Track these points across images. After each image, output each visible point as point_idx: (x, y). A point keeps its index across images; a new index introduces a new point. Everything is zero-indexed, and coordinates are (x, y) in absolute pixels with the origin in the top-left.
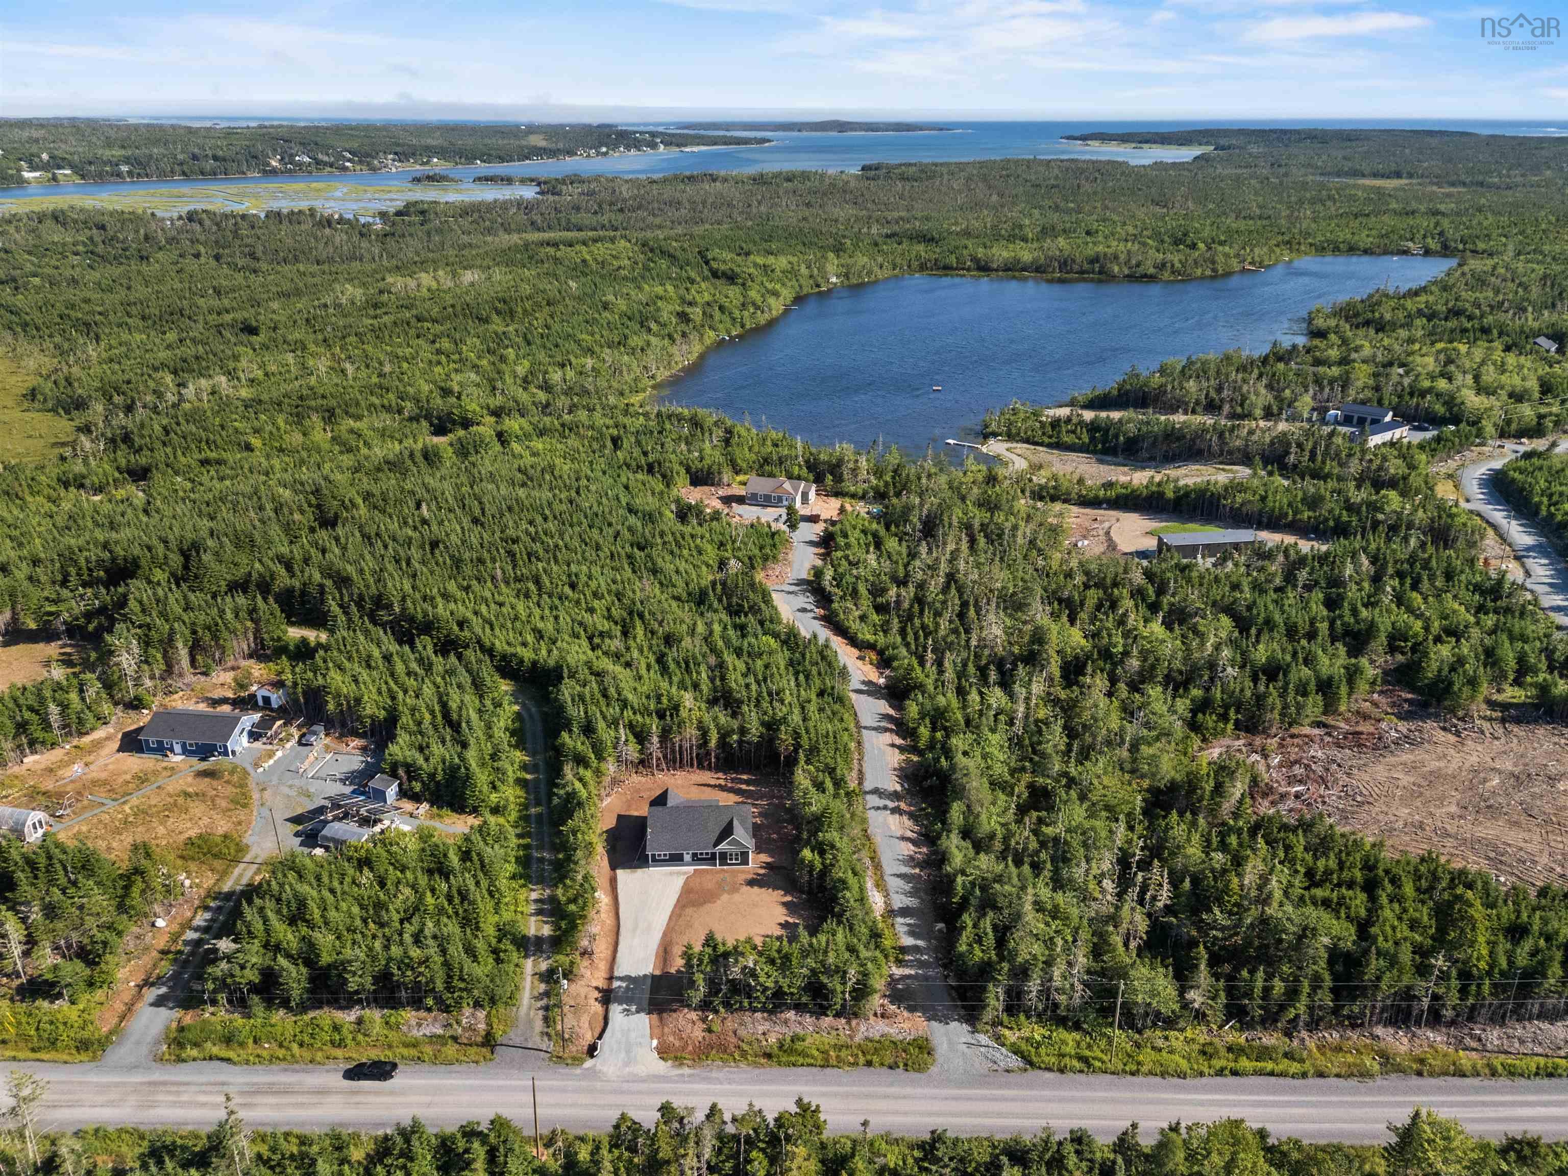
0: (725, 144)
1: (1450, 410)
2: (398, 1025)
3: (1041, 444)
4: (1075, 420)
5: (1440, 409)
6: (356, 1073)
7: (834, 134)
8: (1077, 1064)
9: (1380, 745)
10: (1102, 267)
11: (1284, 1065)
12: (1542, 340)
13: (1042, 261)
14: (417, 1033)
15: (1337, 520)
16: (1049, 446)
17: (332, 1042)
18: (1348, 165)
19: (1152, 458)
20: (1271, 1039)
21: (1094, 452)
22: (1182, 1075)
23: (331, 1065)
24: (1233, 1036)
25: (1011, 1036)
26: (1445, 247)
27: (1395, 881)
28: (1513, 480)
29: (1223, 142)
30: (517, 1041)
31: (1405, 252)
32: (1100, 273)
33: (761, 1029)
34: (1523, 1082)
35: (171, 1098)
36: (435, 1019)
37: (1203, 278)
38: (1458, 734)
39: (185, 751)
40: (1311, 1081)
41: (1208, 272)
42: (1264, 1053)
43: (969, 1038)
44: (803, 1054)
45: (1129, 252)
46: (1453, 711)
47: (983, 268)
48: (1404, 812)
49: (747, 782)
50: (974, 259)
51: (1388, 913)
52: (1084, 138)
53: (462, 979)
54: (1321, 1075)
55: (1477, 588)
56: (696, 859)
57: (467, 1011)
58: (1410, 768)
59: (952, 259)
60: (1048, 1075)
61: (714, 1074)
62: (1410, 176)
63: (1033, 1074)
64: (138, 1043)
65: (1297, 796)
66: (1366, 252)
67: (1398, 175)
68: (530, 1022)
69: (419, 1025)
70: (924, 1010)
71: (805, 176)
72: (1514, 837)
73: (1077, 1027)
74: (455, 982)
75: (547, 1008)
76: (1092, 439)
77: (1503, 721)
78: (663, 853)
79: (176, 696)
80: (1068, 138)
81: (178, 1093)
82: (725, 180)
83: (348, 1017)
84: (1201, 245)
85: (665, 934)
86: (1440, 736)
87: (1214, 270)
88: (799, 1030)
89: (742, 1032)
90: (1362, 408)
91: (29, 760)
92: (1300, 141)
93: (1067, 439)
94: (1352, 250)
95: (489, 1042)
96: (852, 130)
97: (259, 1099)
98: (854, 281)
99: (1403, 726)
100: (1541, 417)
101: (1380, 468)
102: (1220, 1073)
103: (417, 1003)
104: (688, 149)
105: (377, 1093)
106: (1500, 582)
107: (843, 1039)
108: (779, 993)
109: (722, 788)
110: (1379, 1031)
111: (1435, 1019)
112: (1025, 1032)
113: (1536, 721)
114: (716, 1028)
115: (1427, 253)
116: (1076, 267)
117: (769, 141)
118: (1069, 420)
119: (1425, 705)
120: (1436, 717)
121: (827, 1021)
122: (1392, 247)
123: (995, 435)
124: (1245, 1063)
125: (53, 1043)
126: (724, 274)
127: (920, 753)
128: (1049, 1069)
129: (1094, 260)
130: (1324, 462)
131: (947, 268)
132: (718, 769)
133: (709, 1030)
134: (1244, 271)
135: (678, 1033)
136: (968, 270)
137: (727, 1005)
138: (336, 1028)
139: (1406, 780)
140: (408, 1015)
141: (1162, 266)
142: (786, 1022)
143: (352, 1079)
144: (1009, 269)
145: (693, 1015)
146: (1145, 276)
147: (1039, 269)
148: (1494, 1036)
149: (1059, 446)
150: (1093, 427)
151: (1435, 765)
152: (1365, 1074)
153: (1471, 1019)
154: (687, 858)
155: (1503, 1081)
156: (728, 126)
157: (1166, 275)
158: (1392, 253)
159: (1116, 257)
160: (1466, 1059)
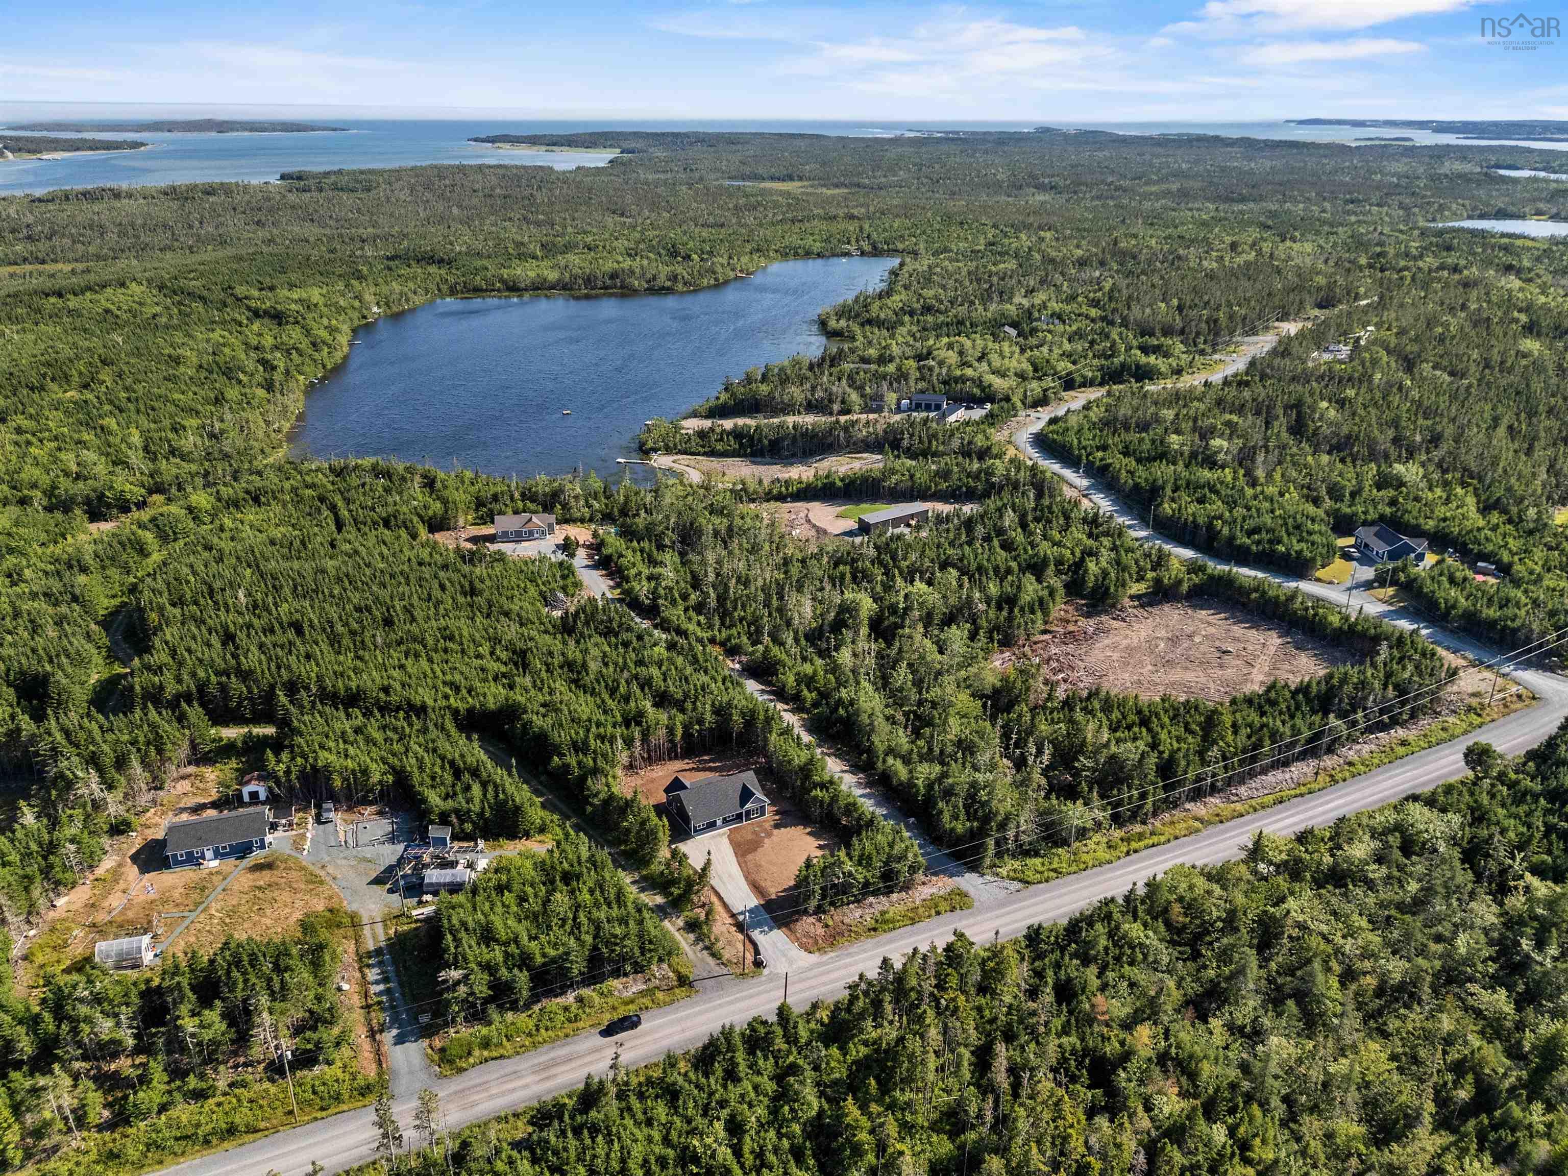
0: (91, 149)
1: (983, 390)
2: (610, 992)
3: (698, 454)
4: (718, 430)
5: (976, 391)
6: (609, 1031)
7: (214, 134)
8: (1052, 874)
9: (1086, 638)
10: (622, 281)
11: (1155, 839)
12: (1007, 328)
13: (567, 279)
14: (628, 994)
15: (968, 488)
16: (705, 454)
17: (570, 1021)
18: (747, 170)
19: (794, 455)
20: (1138, 828)
21: (745, 455)
22: (1110, 862)
23: (584, 1033)
24: (1118, 834)
25: (1003, 871)
26: (875, 248)
27: (1157, 715)
28: (1054, 441)
29: (625, 145)
30: (705, 975)
31: (847, 254)
32: (622, 287)
33: (857, 915)
34: (1269, 810)
35: (486, 1094)
36: (635, 980)
37: (709, 287)
38: (1124, 620)
39: (217, 855)
40: (1174, 843)
41: (712, 282)
42: (1141, 836)
43: (981, 880)
44: (892, 921)
45: (642, 267)
46: (1113, 606)
47: (513, 288)
48: (1126, 676)
49: (710, 761)
50: (502, 280)
51: (1163, 736)
52: (492, 140)
53: (651, 942)
54: (1176, 838)
55: (1085, 520)
56: (726, 822)
57: (654, 967)
58: (1115, 647)
59: (478, 281)
60: (1041, 886)
61: (851, 950)
62: (801, 179)
63: (1032, 888)
64: (411, 1072)
65: (1065, 681)
66: (819, 255)
67: (790, 178)
68: (703, 960)
69: (626, 988)
70: (944, 872)
71: (227, 189)
72: (1190, 676)
73: (1037, 854)
74: (648, 946)
75: (707, 948)
76: (741, 444)
77: (1142, 606)
78: (701, 824)
79: (148, 814)
80: (476, 140)
81: (487, 1090)
82: (130, 195)
83: (570, 998)
84: (695, 257)
85: (746, 878)
86: (1114, 623)
87: (716, 279)
88: (880, 908)
89: (846, 921)
90: (921, 396)
91: (61, 902)
92: (691, 144)
93: (719, 447)
94: (808, 254)
95: (683, 981)
96: (232, 130)
97: (553, 1071)
98: (395, 309)
99: (1091, 622)
100: (1045, 391)
101: (970, 443)
102: (1128, 853)
103: (617, 973)
104: (45, 156)
105: (636, 1038)
106: (1096, 515)
107: (911, 905)
108: (866, 884)
109: (698, 770)
110: (1188, 806)
111: (1214, 790)
112: (1009, 867)
113: (1160, 603)
114: (830, 923)
115: (863, 254)
116: (600, 283)
117: (143, 144)
118: (712, 430)
119: (1094, 606)
120: (1106, 612)
121: (895, 896)
122: (838, 251)
123: (655, 450)
124: (1134, 845)
125: (337, 1098)
126: (266, 312)
127: (808, 711)
128: (1040, 882)
129: (614, 276)
130: (930, 442)
131: (477, 290)
132: (683, 757)
133: (827, 926)
134: (737, 278)
135: (807, 935)
136: (499, 290)
137: (832, 904)
138: (566, 1009)
139: (1116, 656)
140: (615, 984)
141: (674, 278)
142: (871, 905)
143: (611, 1035)
144: (538, 289)
145: (811, 920)
146: (663, 288)
147: (565, 287)
148: (1243, 790)
149: (712, 453)
150: (737, 434)
151: (1125, 643)
152: (1198, 831)
153: (1229, 785)
154: (719, 823)
155: (1261, 813)
156: (78, 127)
157: (680, 287)
158: (837, 256)
159: (632, 272)
160: (1238, 807)
